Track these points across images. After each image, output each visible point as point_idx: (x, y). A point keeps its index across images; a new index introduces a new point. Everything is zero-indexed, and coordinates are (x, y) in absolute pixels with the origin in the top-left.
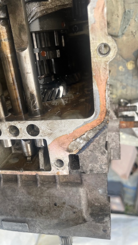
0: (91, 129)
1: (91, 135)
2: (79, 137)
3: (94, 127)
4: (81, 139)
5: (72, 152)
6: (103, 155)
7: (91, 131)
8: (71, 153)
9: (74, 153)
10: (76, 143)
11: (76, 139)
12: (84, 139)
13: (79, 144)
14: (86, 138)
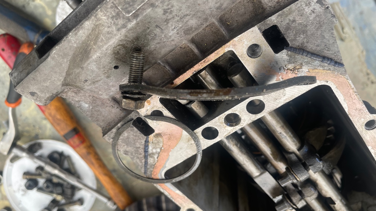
0: (155, 166)
1: (150, 160)
2: (159, 153)
3: (155, 168)
4: (156, 153)
5: (154, 136)
6: (124, 150)
7: (154, 164)
8: (154, 134)
9: (151, 136)
10: (158, 146)
11: (161, 149)
12: (153, 154)
13: (154, 147)
14: (153, 156)
